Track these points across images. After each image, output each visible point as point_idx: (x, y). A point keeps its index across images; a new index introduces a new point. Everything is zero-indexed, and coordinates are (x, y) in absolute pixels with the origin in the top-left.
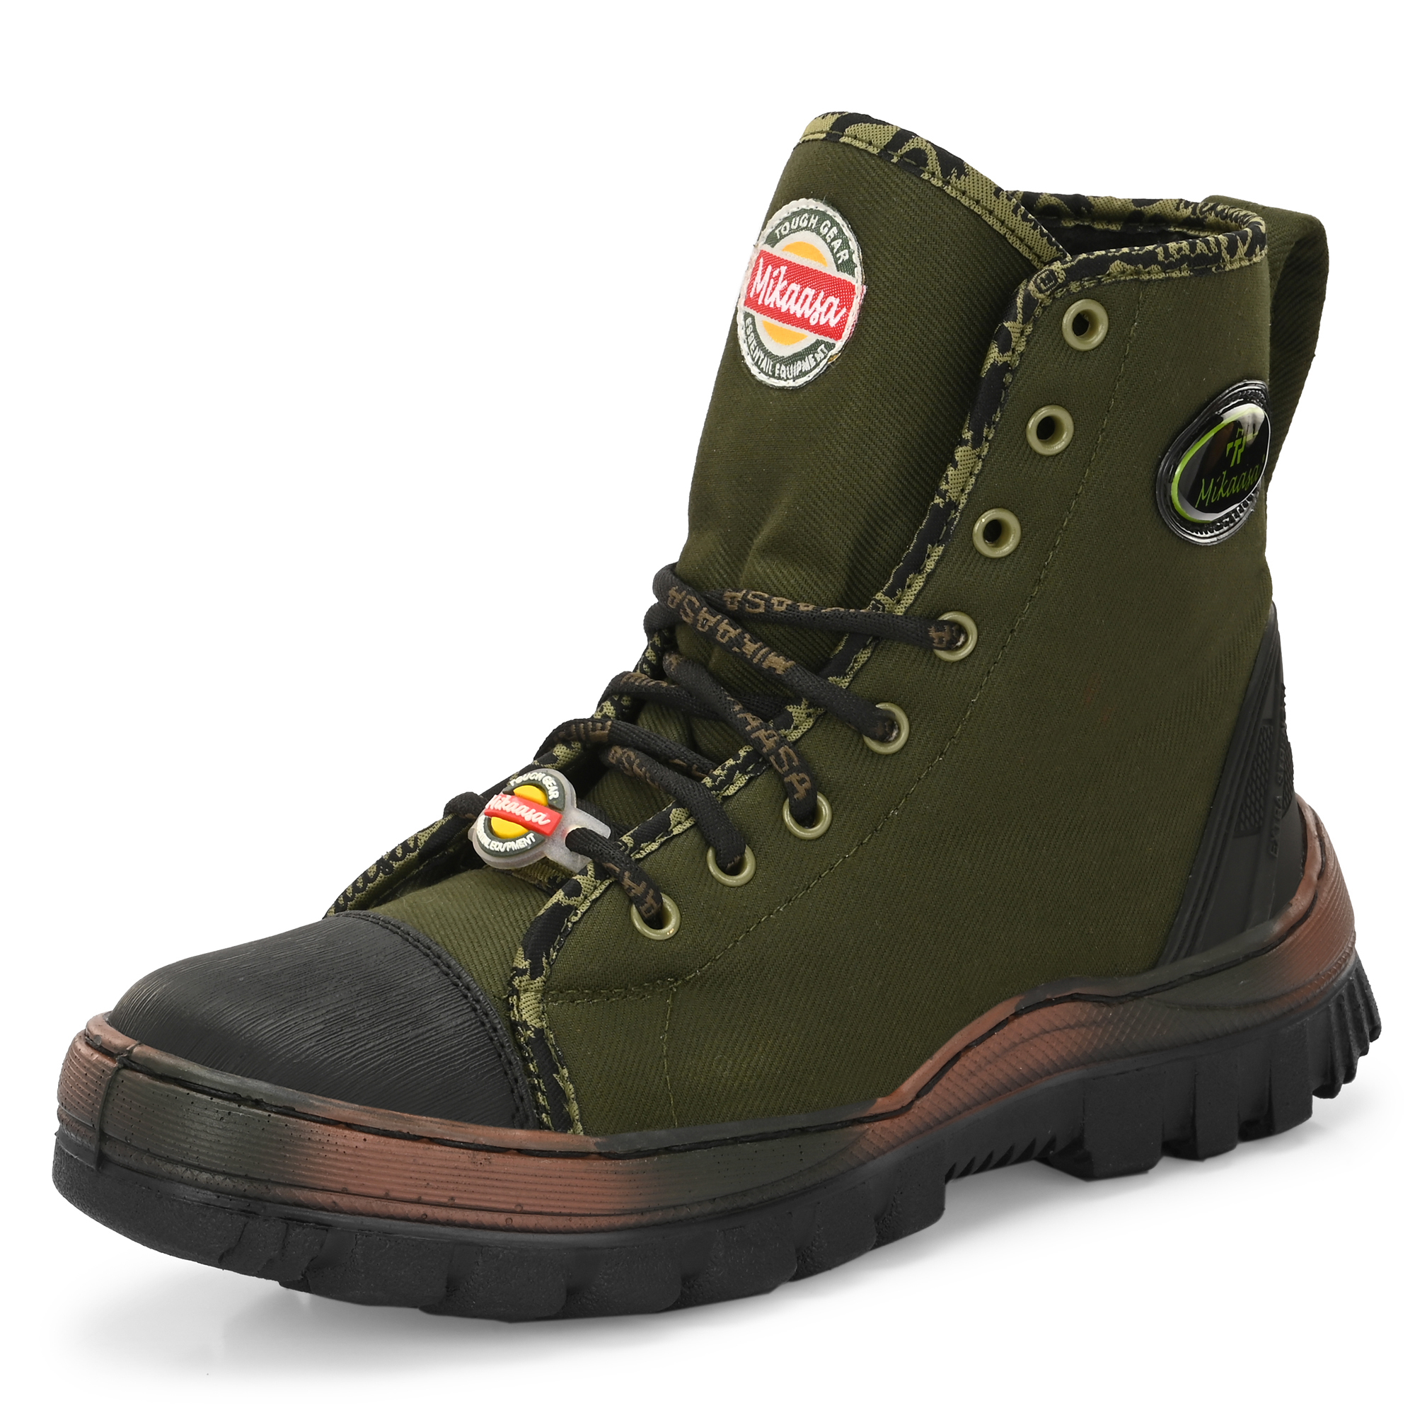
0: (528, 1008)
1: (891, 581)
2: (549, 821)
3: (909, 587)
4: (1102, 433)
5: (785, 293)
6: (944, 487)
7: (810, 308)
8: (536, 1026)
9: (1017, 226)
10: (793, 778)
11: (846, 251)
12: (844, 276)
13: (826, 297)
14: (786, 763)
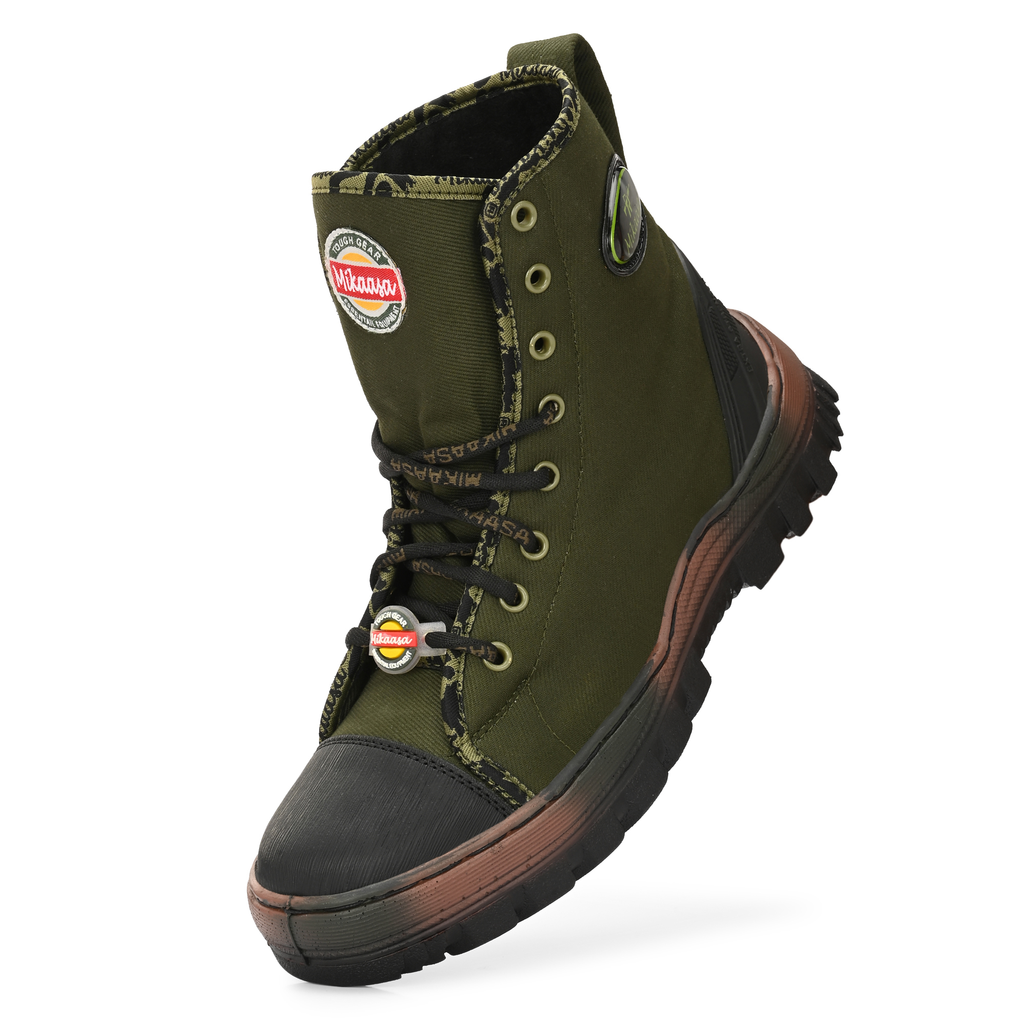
0: (470, 754)
1: (504, 404)
2: (411, 640)
3: (515, 401)
4: (564, 260)
5: (357, 283)
6: (503, 344)
7: (376, 288)
8: (479, 760)
9: (457, 189)
10: (518, 535)
11: (378, 253)
12: (384, 267)
13: (381, 281)
14: (509, 530)
